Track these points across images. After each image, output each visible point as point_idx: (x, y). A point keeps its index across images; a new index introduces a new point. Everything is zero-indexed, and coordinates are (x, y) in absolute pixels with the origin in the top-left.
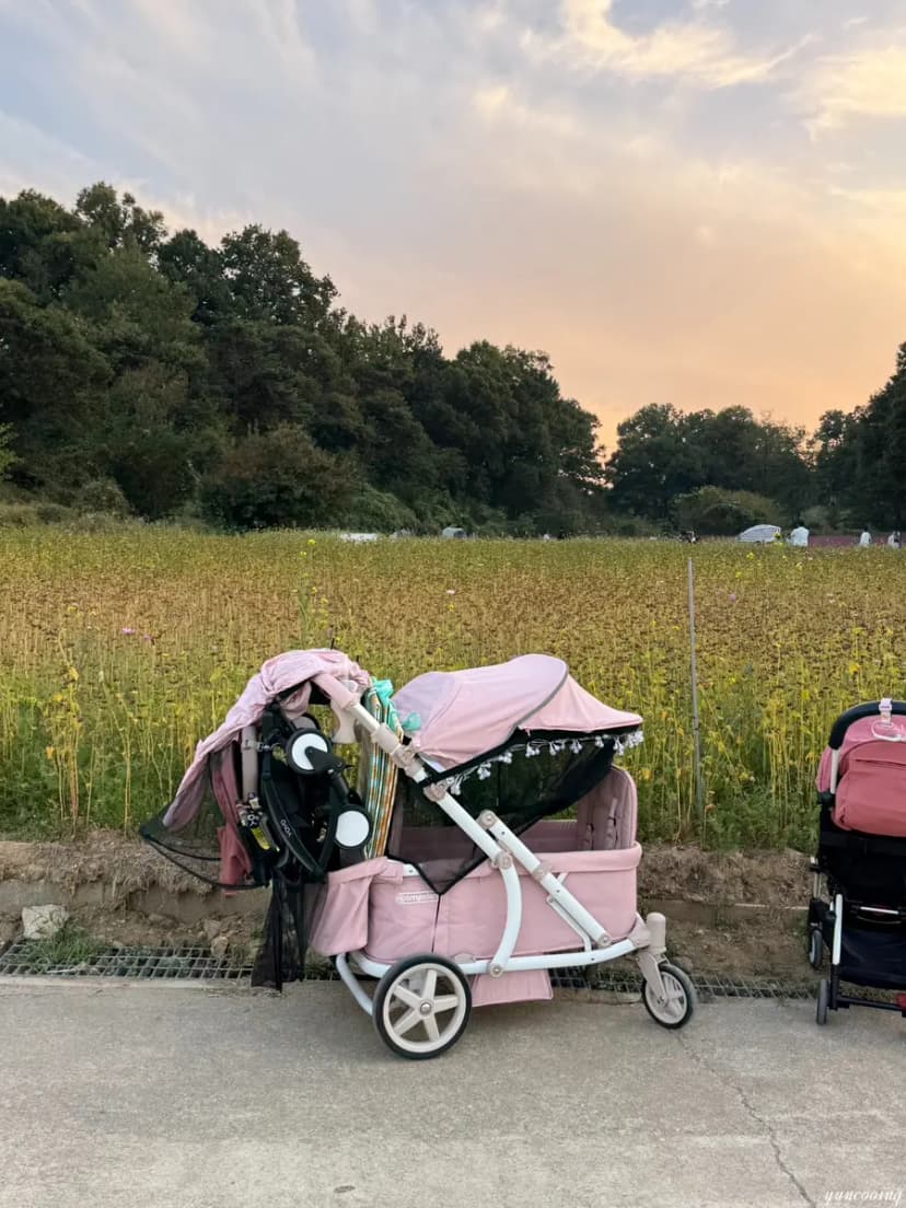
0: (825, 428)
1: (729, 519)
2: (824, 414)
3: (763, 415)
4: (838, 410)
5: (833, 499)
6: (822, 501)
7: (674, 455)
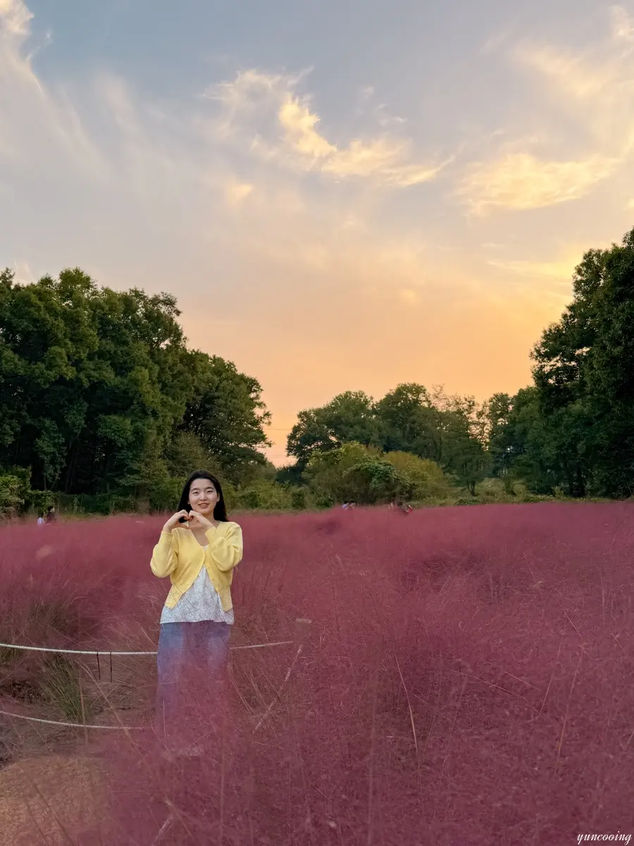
0: (493, 409)
1: (375, 483)
2: (492, 396)
3: (435, 390)
4: (504, 393)
5: (505, 471)
6: (495, 473)
7: (352, 427)
